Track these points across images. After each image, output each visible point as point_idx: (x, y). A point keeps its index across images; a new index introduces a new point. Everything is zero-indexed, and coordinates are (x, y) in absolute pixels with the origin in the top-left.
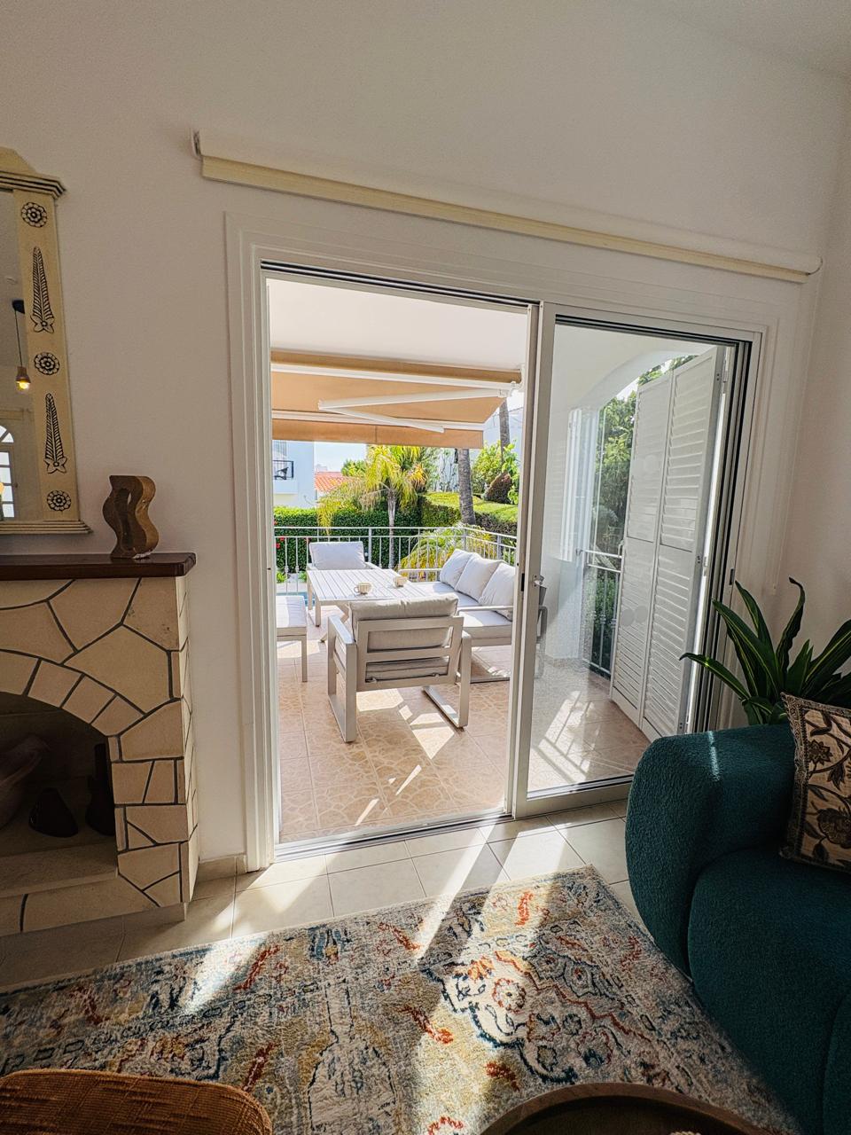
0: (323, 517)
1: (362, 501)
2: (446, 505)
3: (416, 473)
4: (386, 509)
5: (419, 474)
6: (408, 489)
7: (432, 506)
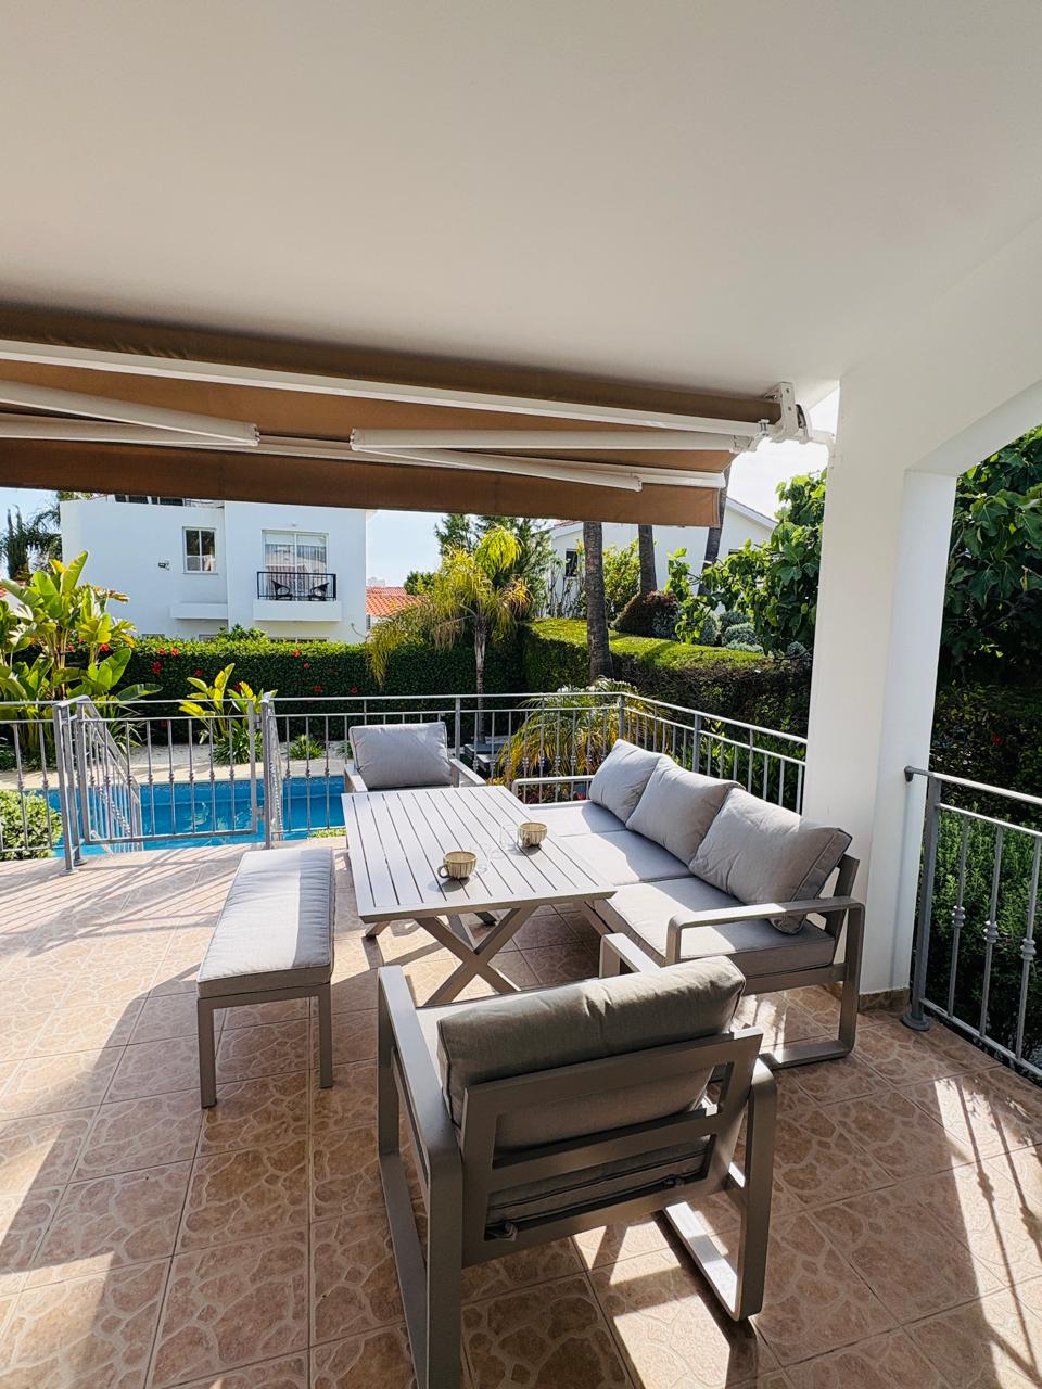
0: (374, 657)
1: (436, 631)
2: (562, 639)
3: (519, 591)
4: (471, 645)
5: (521, 593)
6: (505, 616)
7: (541, 641)
